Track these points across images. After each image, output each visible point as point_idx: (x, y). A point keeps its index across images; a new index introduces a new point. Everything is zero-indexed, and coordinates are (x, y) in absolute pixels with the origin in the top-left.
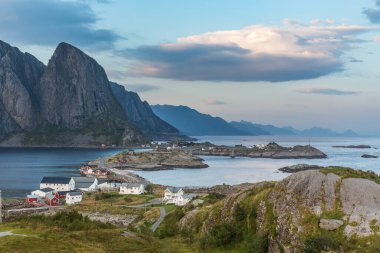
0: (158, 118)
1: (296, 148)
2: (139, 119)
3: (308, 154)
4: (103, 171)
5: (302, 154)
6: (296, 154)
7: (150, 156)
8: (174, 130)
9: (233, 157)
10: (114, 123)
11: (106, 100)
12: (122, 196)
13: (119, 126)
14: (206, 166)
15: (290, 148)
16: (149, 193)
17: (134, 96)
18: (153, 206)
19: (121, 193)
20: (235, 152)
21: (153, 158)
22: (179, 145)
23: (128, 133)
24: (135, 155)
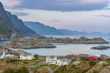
0: (27, 27)
1: (95, 39)
2: (18, 27)
3: (100, 42)
4: (6, 49)
5: (98, 42)
6: (95, 42)
7: (27, 43)
8: (34, 32)
9: (65, 43)
10: (7, 28)
11: (3, 17)
12: (21, 60)
13: (10, 30)
14: (55, 47)
15: (92, 39)
16: (37, 59)
17: (15, 17)
18: (41, 66)
19: (20, 59)
20: (66, 41)
21: (29, 43)
22: (38, 38)
23: (13, 33)
24: (20, 42)
